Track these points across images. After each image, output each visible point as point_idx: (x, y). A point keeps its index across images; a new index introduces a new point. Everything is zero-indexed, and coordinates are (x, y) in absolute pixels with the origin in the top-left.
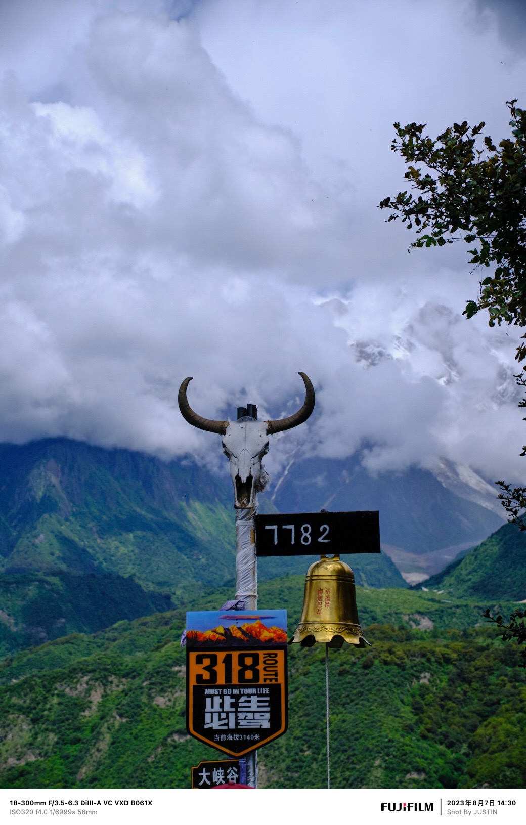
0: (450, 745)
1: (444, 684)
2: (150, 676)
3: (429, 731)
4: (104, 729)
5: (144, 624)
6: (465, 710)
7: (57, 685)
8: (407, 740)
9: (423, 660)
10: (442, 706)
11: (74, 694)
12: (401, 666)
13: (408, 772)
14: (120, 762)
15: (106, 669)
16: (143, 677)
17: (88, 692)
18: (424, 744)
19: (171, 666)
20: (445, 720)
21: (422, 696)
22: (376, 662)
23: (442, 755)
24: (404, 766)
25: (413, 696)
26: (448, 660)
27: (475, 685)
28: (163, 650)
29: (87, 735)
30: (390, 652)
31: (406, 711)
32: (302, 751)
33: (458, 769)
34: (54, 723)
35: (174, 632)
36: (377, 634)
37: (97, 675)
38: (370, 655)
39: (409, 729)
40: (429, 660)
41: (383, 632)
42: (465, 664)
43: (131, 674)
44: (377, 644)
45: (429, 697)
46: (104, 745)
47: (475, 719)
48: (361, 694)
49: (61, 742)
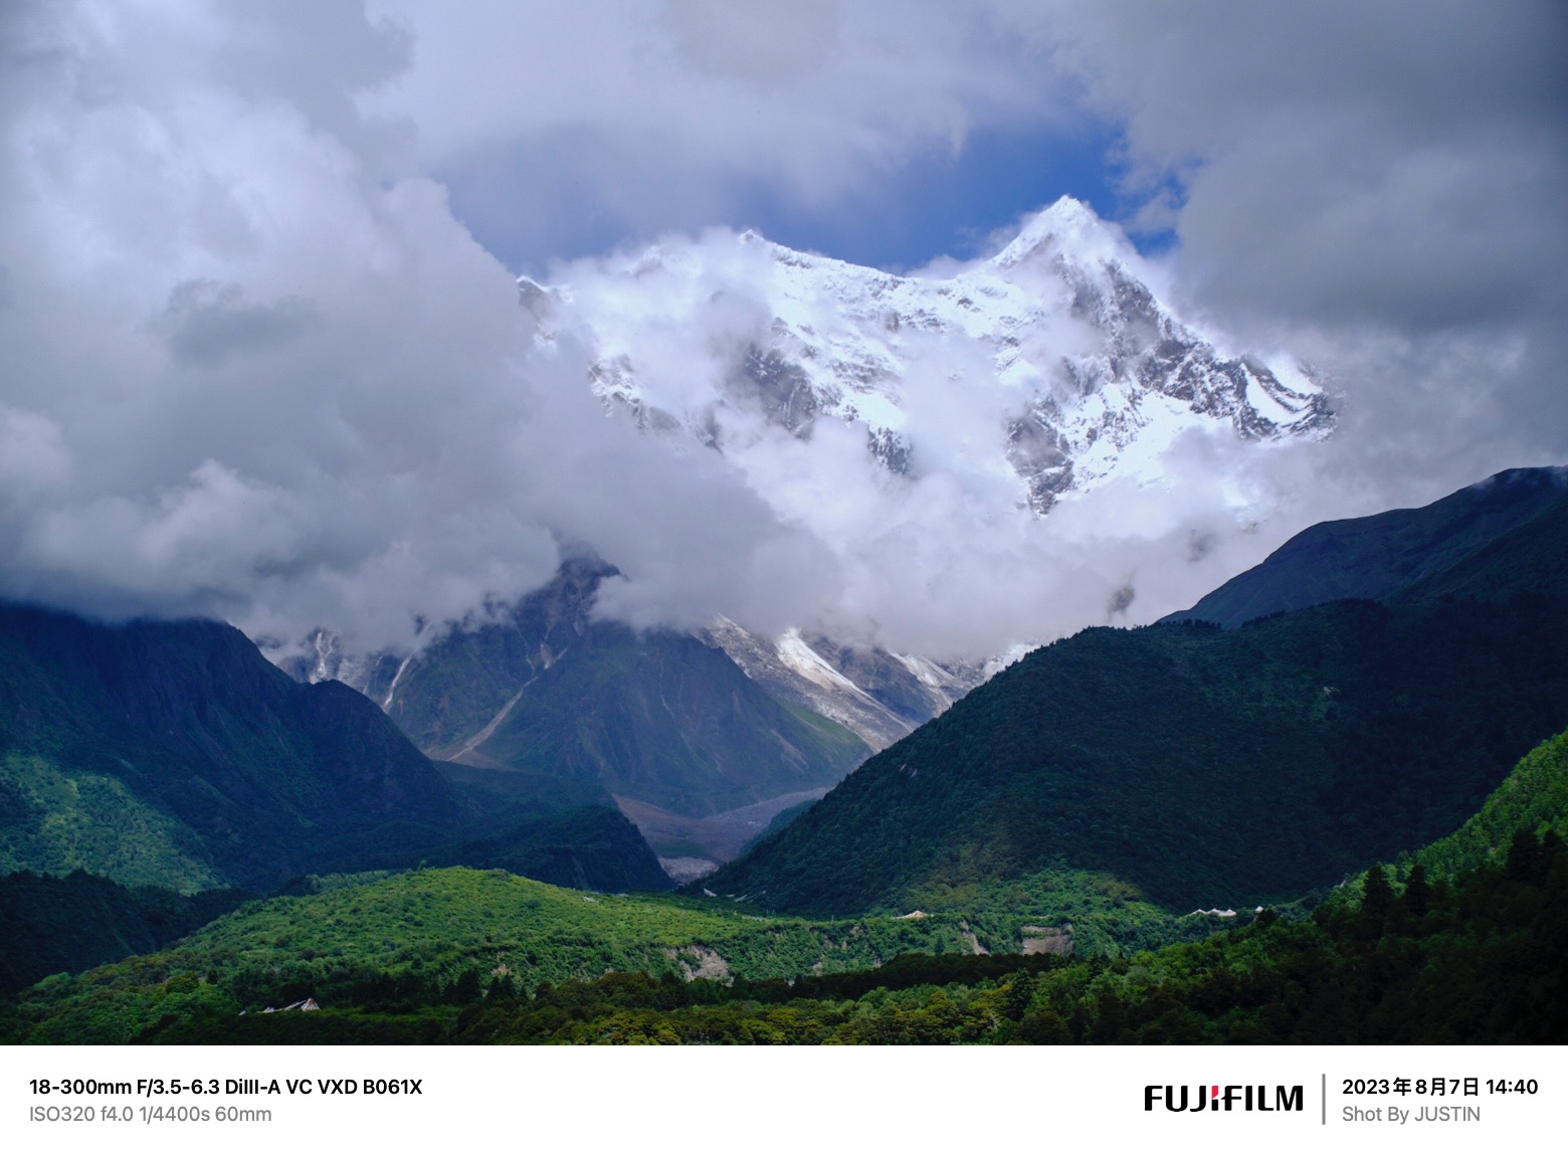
30: (648, 1030)
36: (619, 992)
41: (629, 990)
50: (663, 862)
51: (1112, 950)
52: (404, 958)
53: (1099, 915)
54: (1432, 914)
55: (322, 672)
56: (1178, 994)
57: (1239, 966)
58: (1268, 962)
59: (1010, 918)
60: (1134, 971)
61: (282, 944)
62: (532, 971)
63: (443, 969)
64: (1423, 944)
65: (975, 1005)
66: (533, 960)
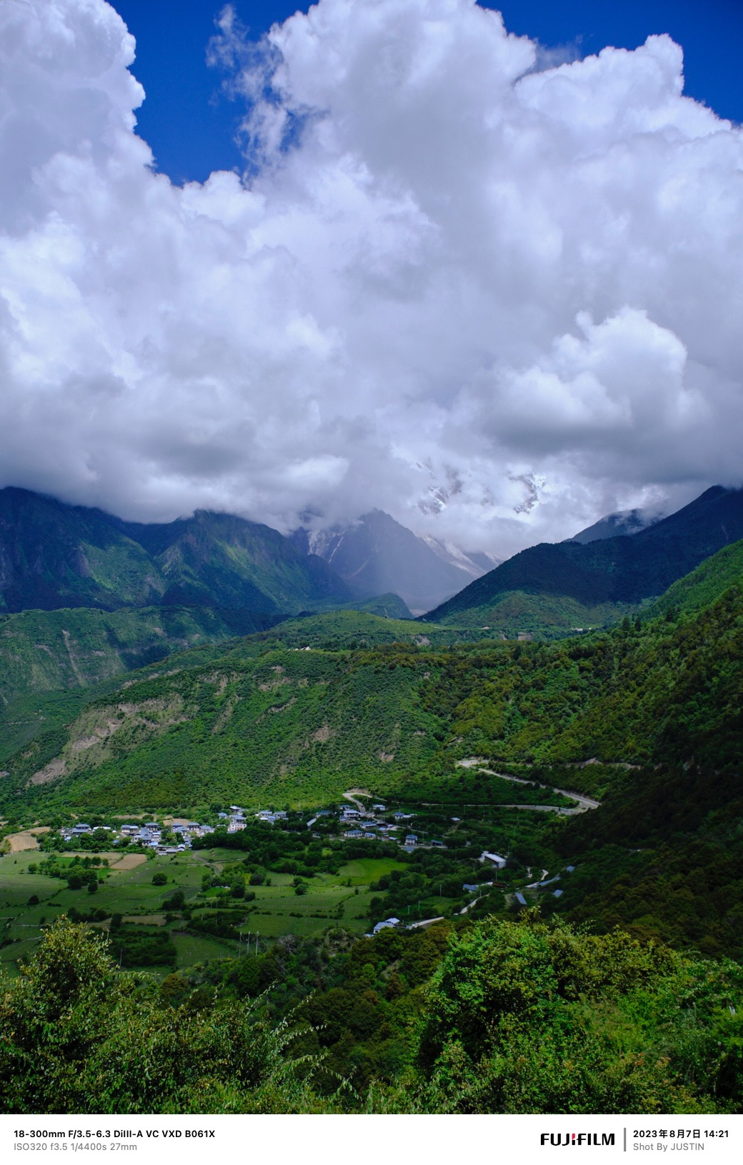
0: (441, 715)
1: (438, 679)
2: (257, 672)
3: (428, 707)
4: (229, 704)
5: (250, 639)
6: (451, 694)
7: (199, 676)
8: (415, 712)
9: (426, 665)
10: (437, 692)
11: (210, 682)
12: (413, 668)
13: (415, 731)
14: (239, 723)
15: (229, 667)
16: (252, 672)
17: (218, 681)
18: (425, 714)
19: (271, 666)
20: (438, 700)
21: (425, 687)
22: (398, 666)
23: (436, 721)
24: (413, 727)
25: (420, 686)
26: (441, 665)
27: (456, 680)
28: (265, 656)
29: (218, 707)
30: (407, 660)
31: (415, 695)
32: (351, 718)
33: (445, 729)
34: (197, 699)
35: (270, 645)
36: (398, 648)
37: (224, 670)
38: (394, 661)
39: (417, 706)
40: (430, 665)
41: (401, 647)
42: (451, 667)
43: (245, 670)
44: (398, 655)
45: (429, 687)
46: (229, 712)
47: (457, 700)
48: (388, 685)
49: (202, 710)
50: (411, 611)
51: (545, 640)
52: (335, 636)
53: (542, 629)
54: (642, 631)
55: (311, 551)
56: (565, 653)
57: (584, 646)
58: (593, 645)
59: (515, 629)
60: (552, 646)
61: (299, 631)
62: (372, 641)
63: (346, 639)
64: (639, 640)
65: (504, 655)
66: (372, 638)
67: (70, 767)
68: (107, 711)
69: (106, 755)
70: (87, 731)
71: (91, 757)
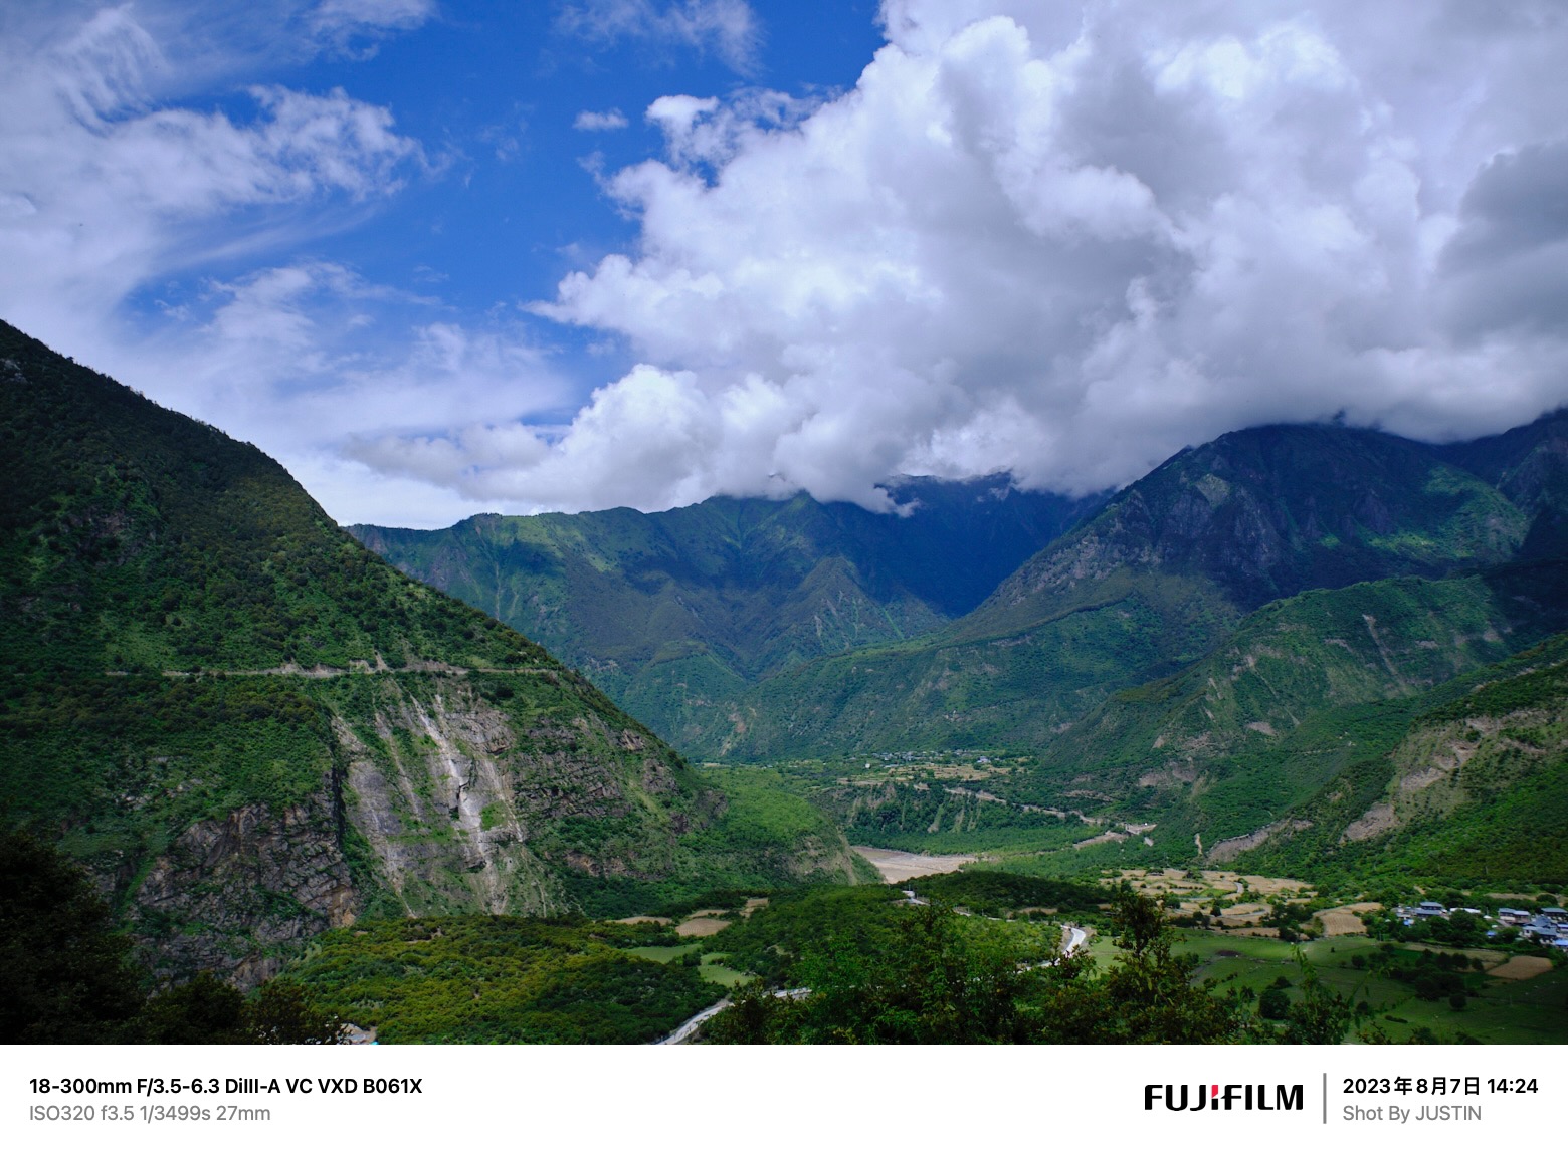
67: (1403, 815)
68: (1448, 729)
69: (1458, 798)
70: (1421, 761)
71: (1434, 801)
